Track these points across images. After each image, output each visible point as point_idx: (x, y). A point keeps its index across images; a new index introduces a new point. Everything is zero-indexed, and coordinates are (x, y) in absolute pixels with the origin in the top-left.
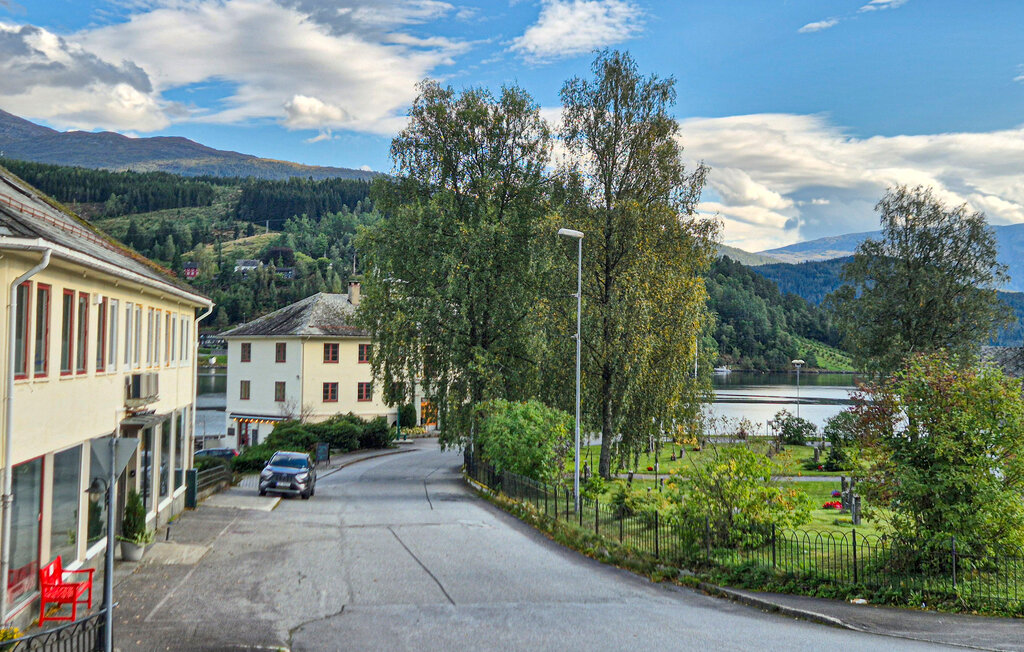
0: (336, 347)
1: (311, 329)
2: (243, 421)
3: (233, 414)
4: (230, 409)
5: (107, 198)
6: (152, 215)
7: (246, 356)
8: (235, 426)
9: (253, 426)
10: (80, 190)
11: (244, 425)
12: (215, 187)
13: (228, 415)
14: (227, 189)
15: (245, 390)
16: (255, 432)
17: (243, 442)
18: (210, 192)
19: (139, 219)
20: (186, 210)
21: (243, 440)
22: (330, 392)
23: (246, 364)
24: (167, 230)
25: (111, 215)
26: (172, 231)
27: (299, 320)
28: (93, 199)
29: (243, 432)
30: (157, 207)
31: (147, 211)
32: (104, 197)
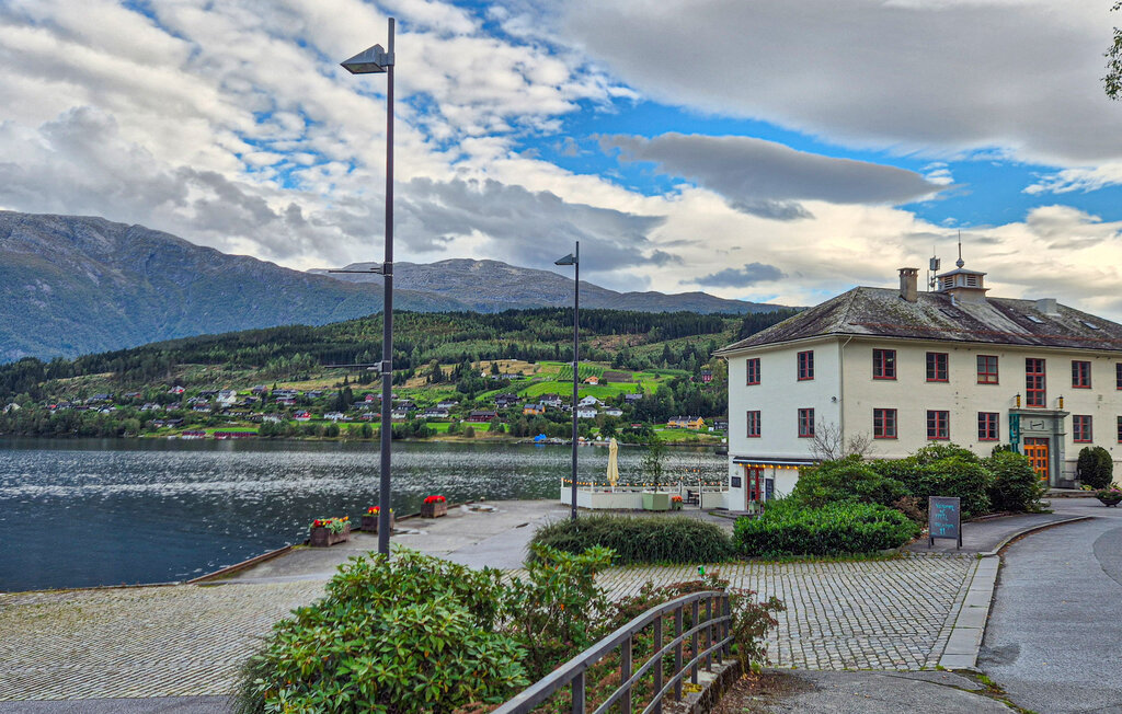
0: (891, 354)
1: (852, 327)
2: (754, 467)
3: (738, 459)
4: (733, 451)
5: (649, 330)
6: (679, 341)
7: (754, 377)
8: (742, 475)
9: (768, 474)
10: (631, 325)
11: (753, 473)
12: (724, 320)
13: (731, 459)
14: (732, 321)
15: (754, 425)
16: (770, 483)
17: (753, 497)
18: (720, 323)
19: (671, 343)
20: (703, 337)
21: (753, 495)
22: (885, 423)
23: (753, 388)
24: (690, 350)
25: (651, 342)
26: (694, 350)
27: (831, 318)
28: (640, 331)
29: (753, 482)
30: (684, 334)
31: (677, 337)
32: (648, 329)
